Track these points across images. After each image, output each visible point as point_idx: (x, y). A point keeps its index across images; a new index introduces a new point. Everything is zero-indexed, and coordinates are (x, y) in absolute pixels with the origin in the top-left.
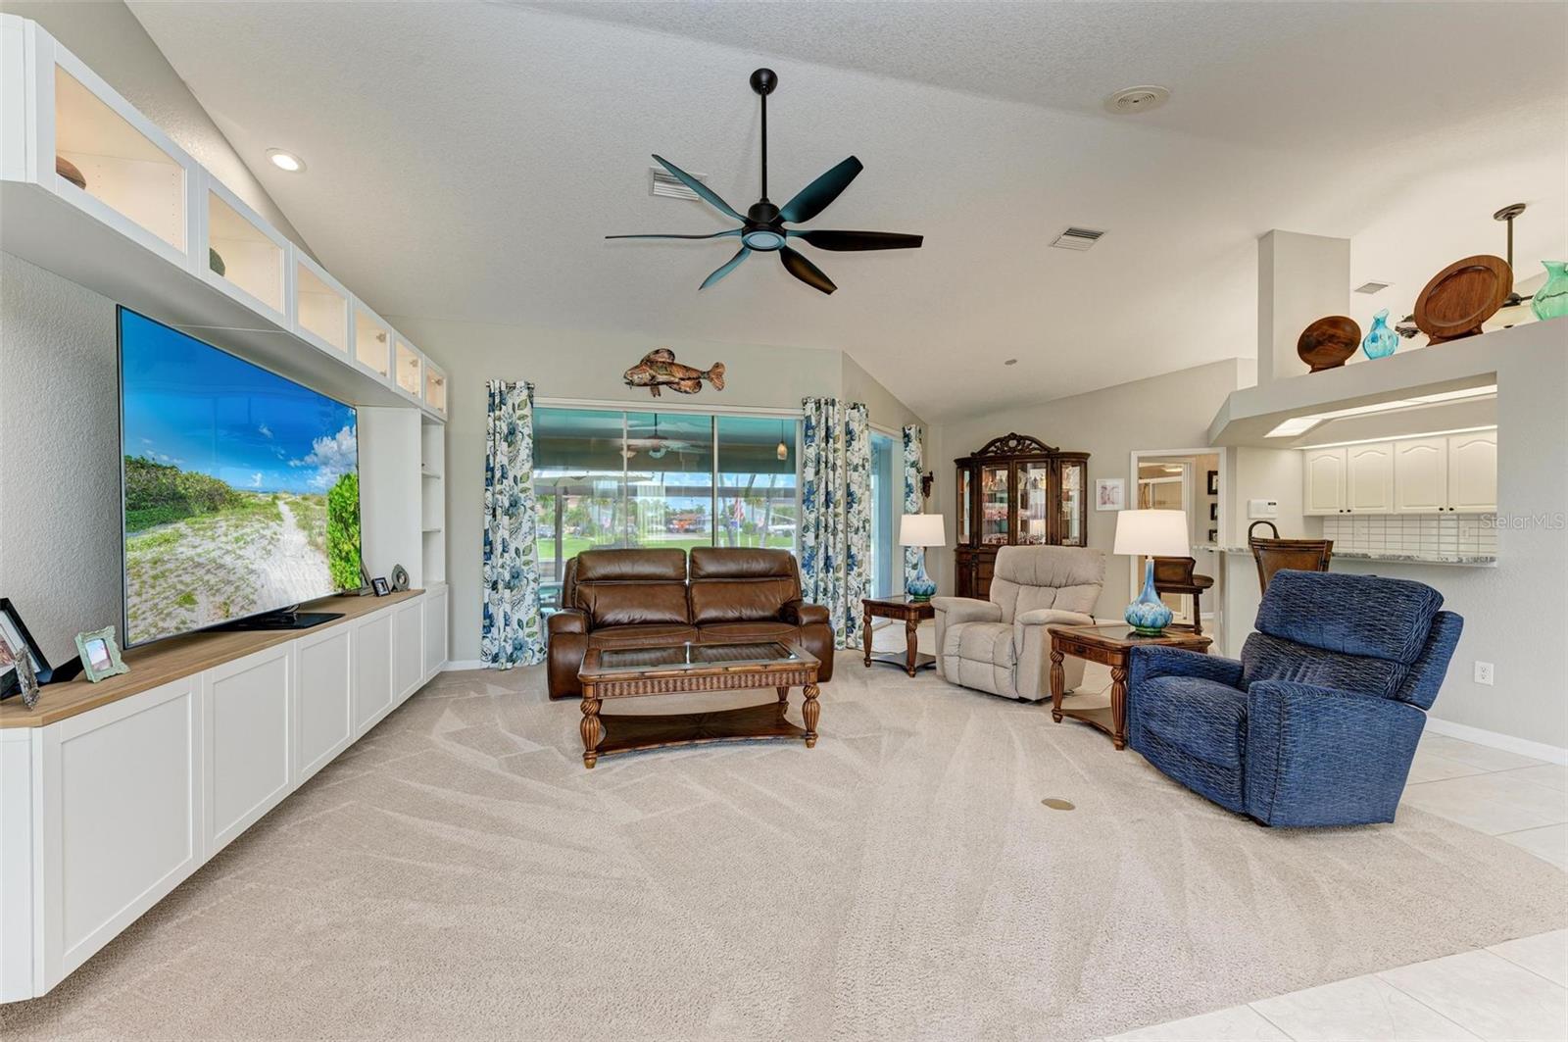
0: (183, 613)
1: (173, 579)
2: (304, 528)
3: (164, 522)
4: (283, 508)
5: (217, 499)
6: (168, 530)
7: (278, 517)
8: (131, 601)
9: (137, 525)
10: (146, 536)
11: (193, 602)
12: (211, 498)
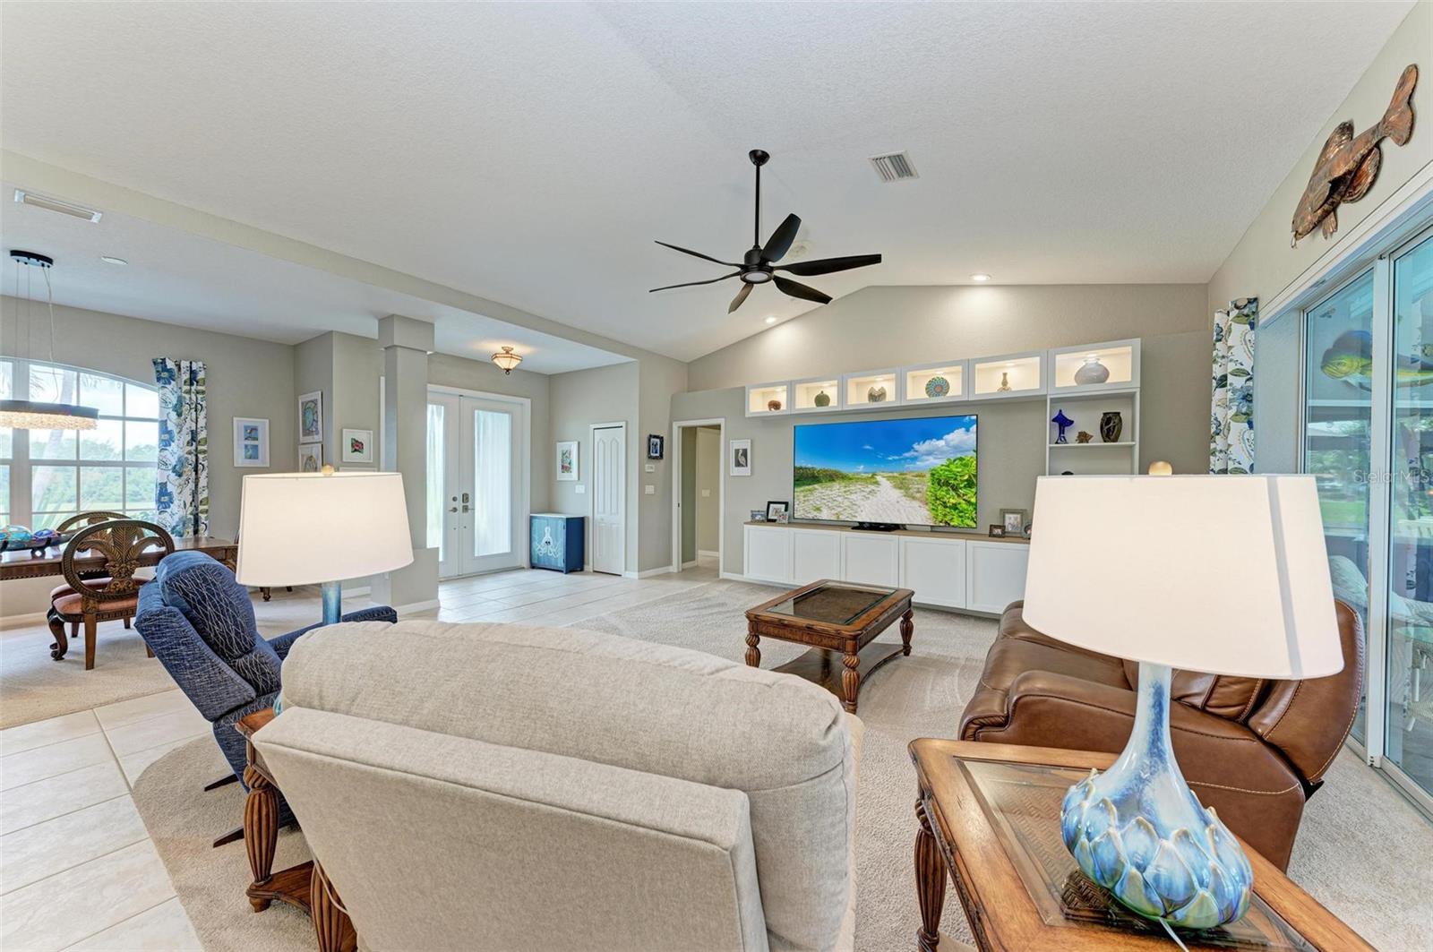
0: (815, 513)
1: (811, 502)
2: (900, 488)
3: (810, 484)
4: (878, 478)
5: (832, 477)
6: (810, 487)
7: (877, 483)
8: (796, 506)
9: (799, 485)
10: (802, 488)
11: (821, 511)
12: (831, 476)
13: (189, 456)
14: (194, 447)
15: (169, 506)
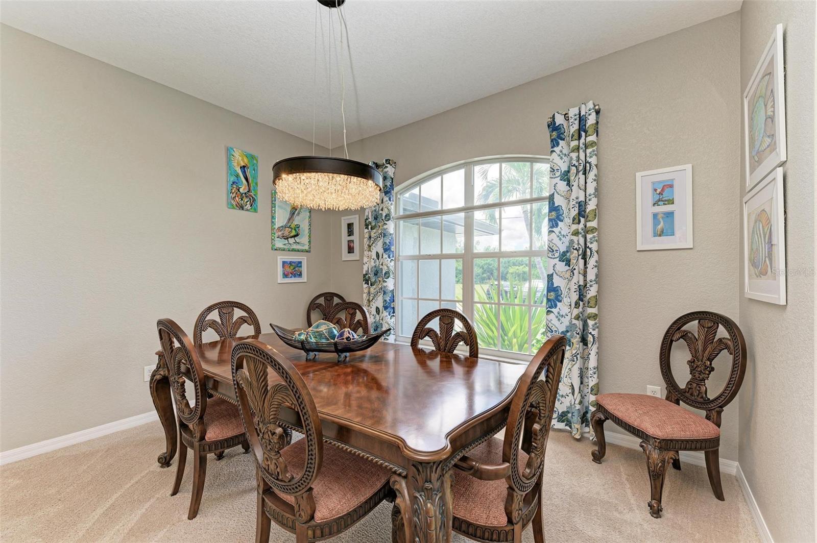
13: (575, 238)
14: (581, 226)
15: (556, 306)
